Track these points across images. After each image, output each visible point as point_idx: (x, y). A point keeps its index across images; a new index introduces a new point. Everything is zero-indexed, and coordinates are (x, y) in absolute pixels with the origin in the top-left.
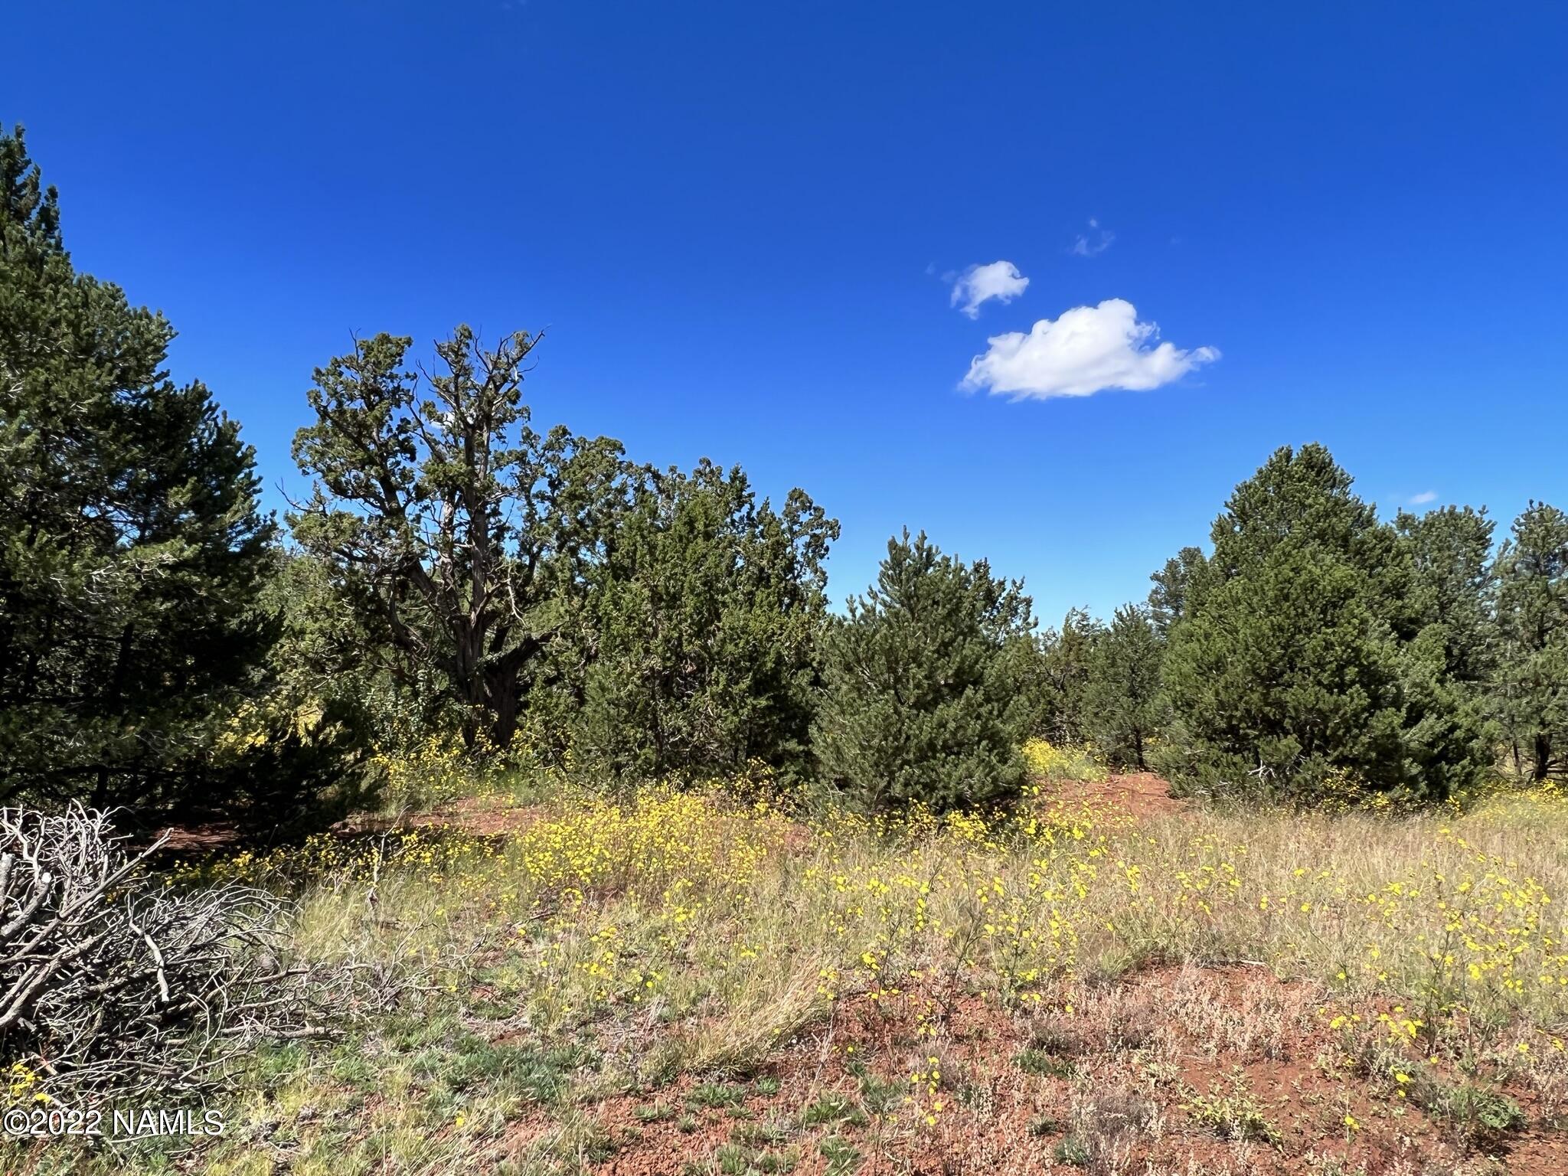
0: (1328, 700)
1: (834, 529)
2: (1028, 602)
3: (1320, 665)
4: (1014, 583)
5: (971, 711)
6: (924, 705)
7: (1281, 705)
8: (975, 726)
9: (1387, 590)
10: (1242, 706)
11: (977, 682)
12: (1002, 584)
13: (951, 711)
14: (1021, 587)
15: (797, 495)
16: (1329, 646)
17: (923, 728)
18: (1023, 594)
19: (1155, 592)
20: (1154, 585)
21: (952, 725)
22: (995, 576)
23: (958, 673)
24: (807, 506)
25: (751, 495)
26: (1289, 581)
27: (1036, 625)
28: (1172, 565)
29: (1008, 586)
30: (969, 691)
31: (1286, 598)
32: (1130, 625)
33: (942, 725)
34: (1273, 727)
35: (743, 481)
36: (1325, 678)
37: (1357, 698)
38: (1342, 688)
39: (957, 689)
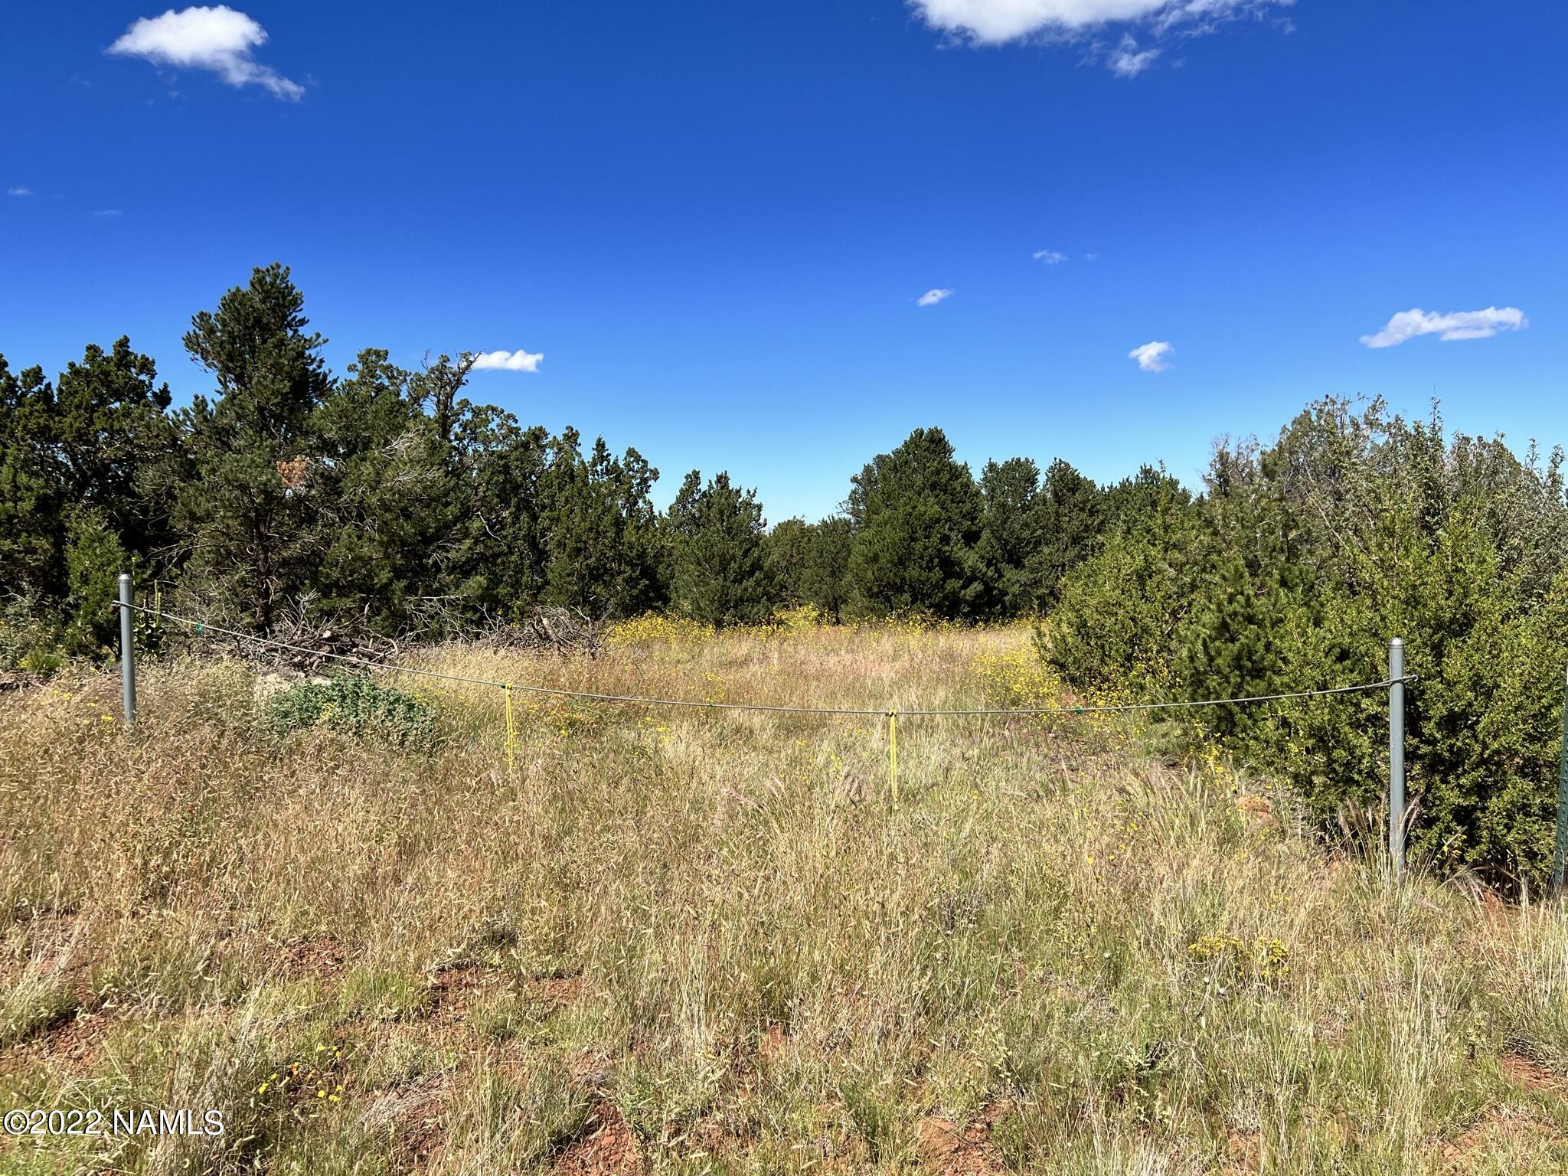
0: (925, 575)
1: (655, 474)
2: (760, 507)
3: (922, 558)
4: (749, 492)
5: (758, 583)
6: (738, 581)
7: (903, 579)
8: (760, 590)
9: (964, 516)
10: (885, 580)
11: (761, 569)
12: (738, 491)
13: (750, 583)
14: (754, 496)
15: (631, 452)
16: (926, 548)
17: (737, 591)
18: (756, 501)
19: (854, 492)
20: (853, 486)
21: (750, 590)
22: (733, 485)
23: (752, 565)
24: (638, 459)
25: (609, 455)
26: (910, 514)
27: (765, 525)
28: (868, 469)
29: (744, 494)
30: (757, 574)
31: (908, 523)
32: (831, 528)
33: (746, 589)
34: (900, 590)
35: (603, 446)
36: (924, 564)
37: (937, 574)
38: (930, 569)
39: (751, 573)
